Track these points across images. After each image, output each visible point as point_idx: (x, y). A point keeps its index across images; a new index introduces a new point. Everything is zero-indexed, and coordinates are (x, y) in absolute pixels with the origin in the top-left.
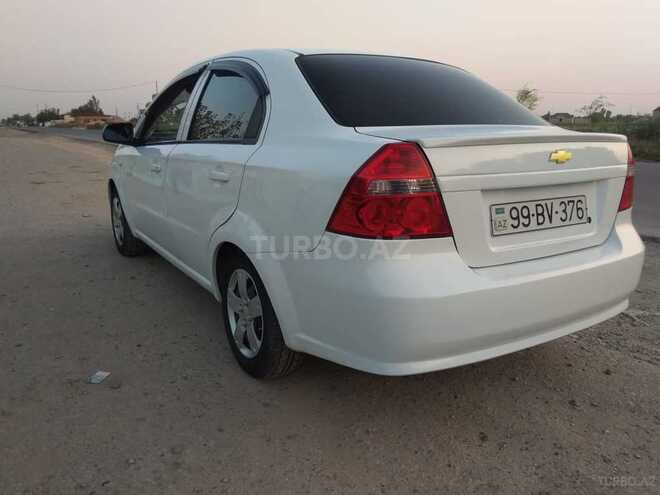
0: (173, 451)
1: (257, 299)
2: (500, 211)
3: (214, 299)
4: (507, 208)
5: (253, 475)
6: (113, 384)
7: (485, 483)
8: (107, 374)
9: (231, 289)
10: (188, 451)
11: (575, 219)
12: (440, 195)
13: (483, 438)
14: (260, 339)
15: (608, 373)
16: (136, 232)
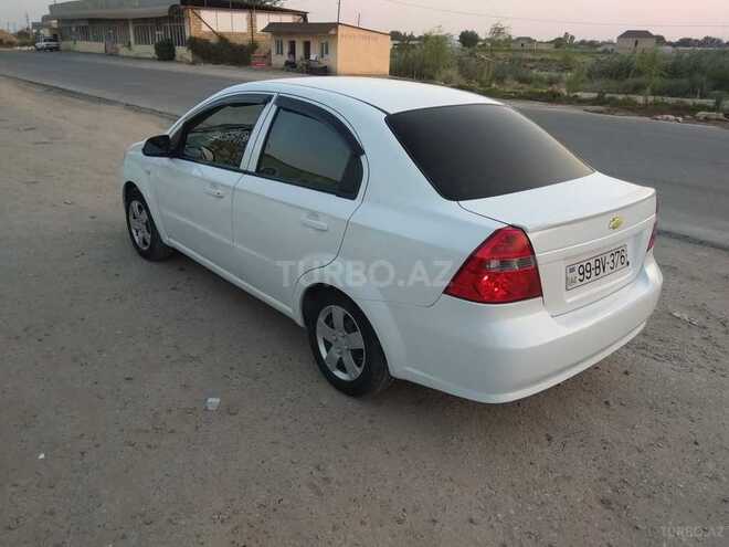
0: (318, 468)
1: (359, 334)
2: (572, 270)
3: (296, 324)
4: (577, 267)
5: (389, 482)
6: (229, 410)
7: (559, 475)
8: (218, 400)
9: (321, 319)
10: (330, 467)
11: (620, 266)
12: (536, 268)
13: (549, 439)
14: (359, 366)
15: (626, 373)
16: (166, 239)
